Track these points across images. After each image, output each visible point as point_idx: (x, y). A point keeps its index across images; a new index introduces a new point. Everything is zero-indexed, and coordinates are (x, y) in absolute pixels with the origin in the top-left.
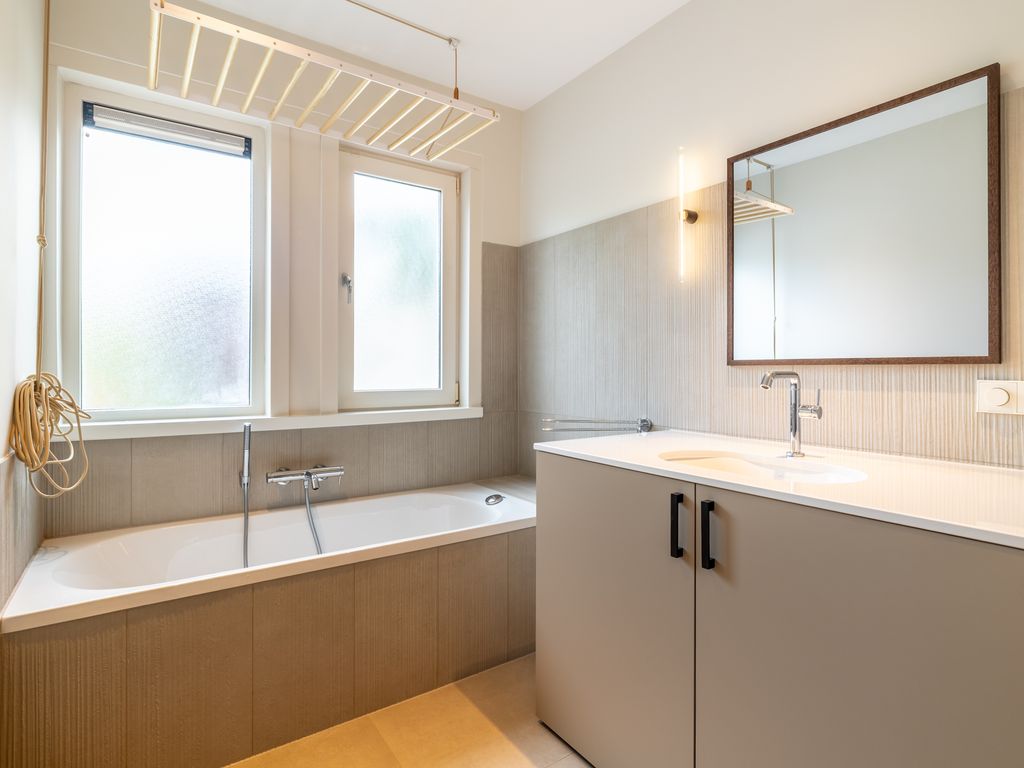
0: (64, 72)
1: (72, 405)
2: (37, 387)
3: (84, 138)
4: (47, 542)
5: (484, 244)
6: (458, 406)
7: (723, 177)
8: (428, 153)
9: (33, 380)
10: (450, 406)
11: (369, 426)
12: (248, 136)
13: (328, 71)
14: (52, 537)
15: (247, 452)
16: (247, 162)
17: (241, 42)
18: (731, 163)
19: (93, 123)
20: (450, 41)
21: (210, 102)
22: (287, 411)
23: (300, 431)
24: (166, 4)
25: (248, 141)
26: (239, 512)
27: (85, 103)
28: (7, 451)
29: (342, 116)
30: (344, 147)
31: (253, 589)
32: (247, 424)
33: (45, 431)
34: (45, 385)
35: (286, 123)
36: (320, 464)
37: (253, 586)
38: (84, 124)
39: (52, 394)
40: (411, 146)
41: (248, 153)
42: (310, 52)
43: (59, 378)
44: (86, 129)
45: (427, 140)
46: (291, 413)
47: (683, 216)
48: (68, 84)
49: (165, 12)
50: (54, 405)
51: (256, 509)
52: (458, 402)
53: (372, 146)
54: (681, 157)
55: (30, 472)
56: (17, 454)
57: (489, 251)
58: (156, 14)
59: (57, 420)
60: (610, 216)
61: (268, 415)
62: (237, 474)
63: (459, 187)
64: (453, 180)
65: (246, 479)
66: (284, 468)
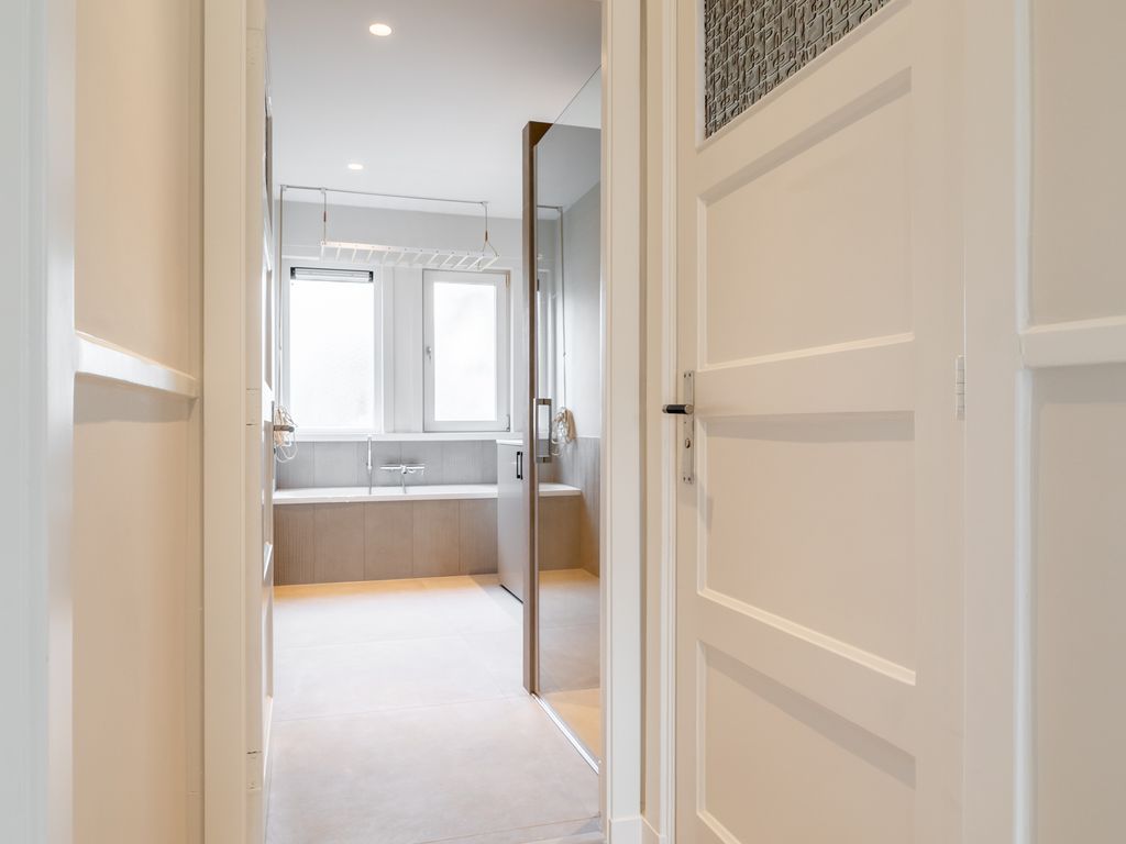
6: (508, 431)
10: (502, 431)
11: (442, 442)
12: (371, 270)
15: (370, 452)
16: (372, 285)
19: (296, 277)
20: (481, 203)
22: (392, 429)
23: (400, 442)
24: (327, 243)
25: (371, 273)
26: (366, 486)
27: (292, 268)
30: (425, 270)
32: (370, 436)
35: (391, 264)
36: (412, 462)
37: (364, 503)
38: (292, 278)
41: (371, 281)
44: (292, 281)
46: (394, 432)
49: (327, 246)
51: (375, 486)
52: (509, 429)
53: (445, 265)
58: (323, 246)
61: (383, 433)
62: (364, 464)
63: (508, 281)
64: (504, 277)
65: (370, 467)
66: (391, 462)
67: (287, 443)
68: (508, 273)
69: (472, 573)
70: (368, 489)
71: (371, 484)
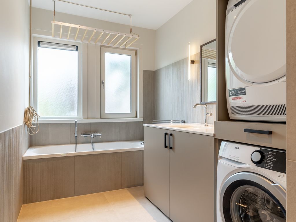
0: (34, 35)
1: (36, 114)
2: (29, 109)
3: (38, 50)
4: (30, 147)
5: (143, 70)
6: (136, 118)
7: (199, 51)
8: (125, 45)
9: (28, 108)
10: (134, 118)
11: (109, 122)
12: (77, 45)
13: (93, 31)
14: (31, 146)
15: (76, 128)
16: (77, 52)
17: (72, 27)
18: (201, 47)
19: (40, 46)
20: (129, 15)
21: (67, 39)
22: (87, 117)
23: (90, 123)
24: (55, 22)
25: (77, 47)
26: (74, 144)
27: (38, 41)
28: (24, 123)
29: (100, 38)
30: (102, 46)
31: (74, 157)
32: (76, 121)
33: (31, 119)
34: (31, 109)
35: (86, 42)
36: (95, 132)
38: (38, 46)
39: (32, 111)
40: (120, 44)
41: (77, 50)
42: (88, 27)
43: (33, 107)
44: (38, 48)
45: (125, 42)
46: (88, 118)
47: (190, 62)
48: (35, 37)
49: (55, 23)
50: (32, 114)
51: (79, 143)
52: (136, 117)
53: (110, 45)
54: (189, 45)
55: (28, 128)
56: (25, 123)
57: (145, 72)
58: (53, 24)
59: (33, 117)
60: (175, 62)
61: (82, 119)
62: (74, 134)
63: (136, 54)
64: (135, 52)
65: (76, 135)
66: (86, 133)
67: (34, 124)
68: (136, 51)
69: (128, 187)
70: (74, 145)
71: (76, 142)
